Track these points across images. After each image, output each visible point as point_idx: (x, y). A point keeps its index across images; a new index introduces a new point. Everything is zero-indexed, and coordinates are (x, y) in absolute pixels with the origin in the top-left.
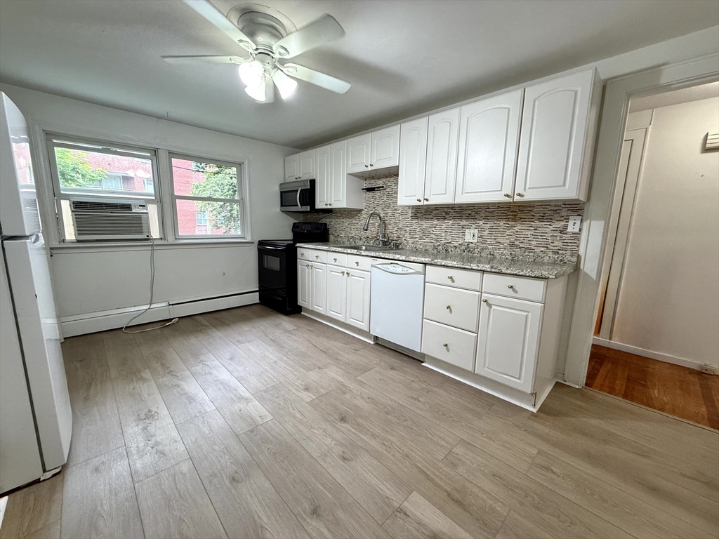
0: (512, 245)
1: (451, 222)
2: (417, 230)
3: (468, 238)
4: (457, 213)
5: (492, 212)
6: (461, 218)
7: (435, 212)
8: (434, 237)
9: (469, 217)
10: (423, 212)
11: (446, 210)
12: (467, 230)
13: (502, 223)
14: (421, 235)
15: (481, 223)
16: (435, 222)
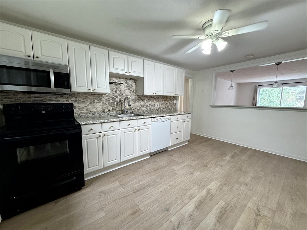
0: (166, 107)
1: (151, 101)
2: (139, 105)
3: (156, 106)
4: (152, 98)
5: (161, 98)
6: (153, 100)
7: (145, 97)
8: (145, 107)
9: (156, 99)
10: (140, 97)
11: (149, 97)
12: (156, 104)
13: (163, 101)
14: (140, 107)
15: (159, 101)
16: (146, 101)
